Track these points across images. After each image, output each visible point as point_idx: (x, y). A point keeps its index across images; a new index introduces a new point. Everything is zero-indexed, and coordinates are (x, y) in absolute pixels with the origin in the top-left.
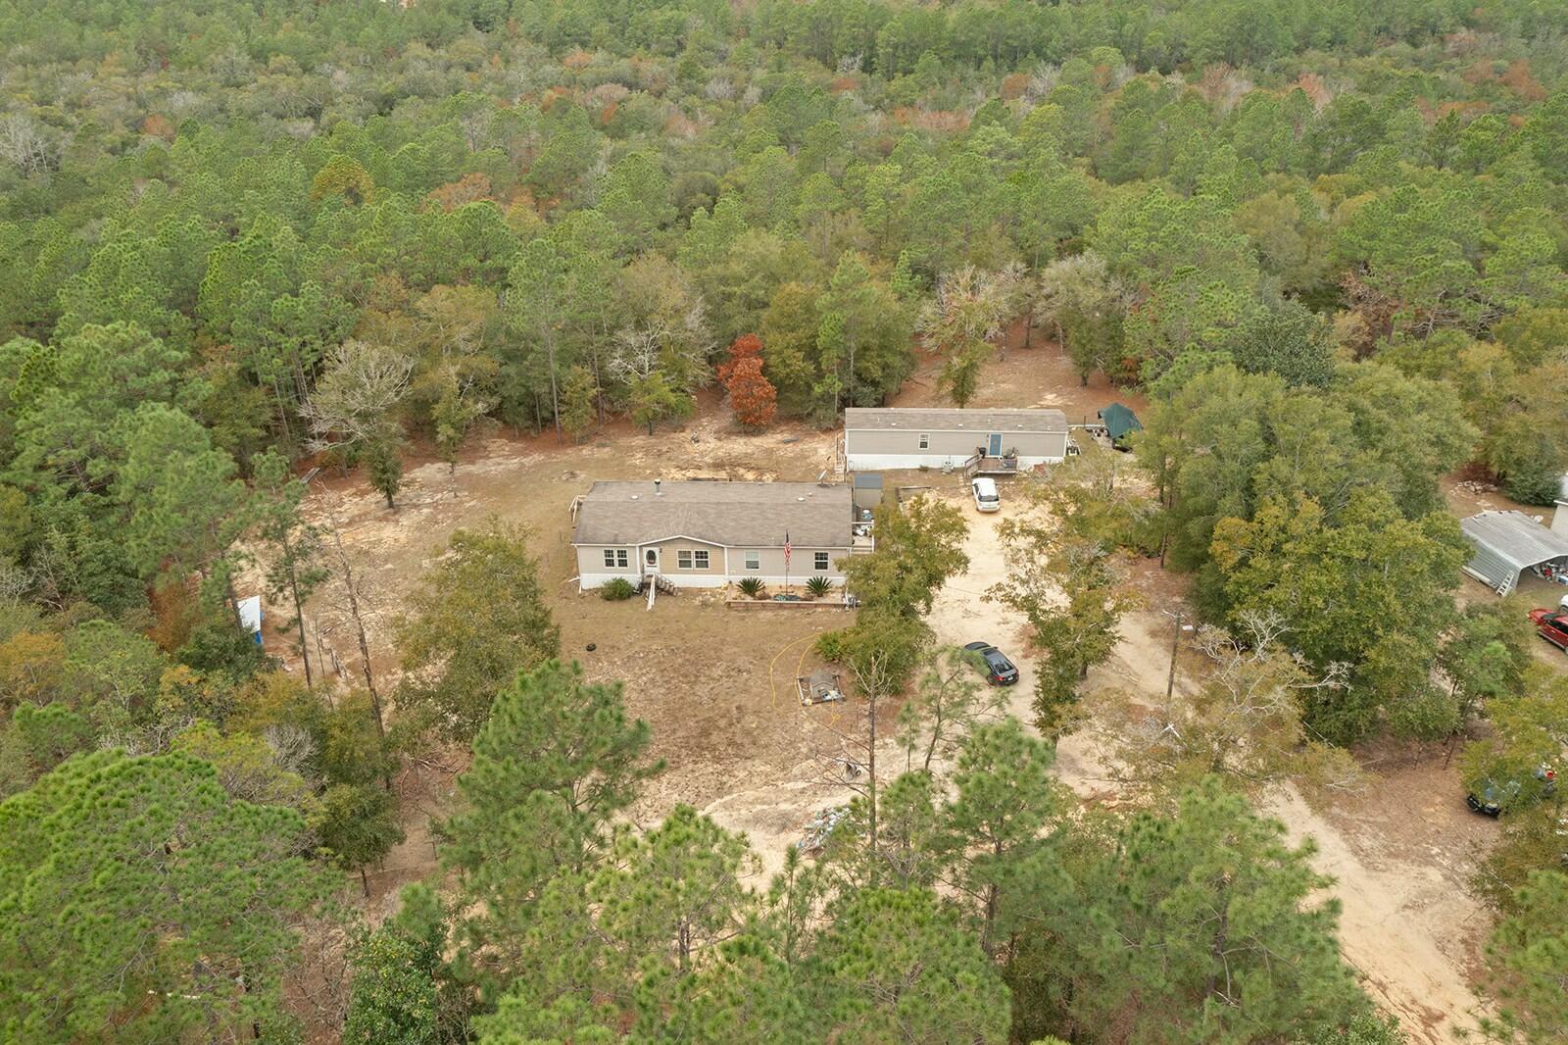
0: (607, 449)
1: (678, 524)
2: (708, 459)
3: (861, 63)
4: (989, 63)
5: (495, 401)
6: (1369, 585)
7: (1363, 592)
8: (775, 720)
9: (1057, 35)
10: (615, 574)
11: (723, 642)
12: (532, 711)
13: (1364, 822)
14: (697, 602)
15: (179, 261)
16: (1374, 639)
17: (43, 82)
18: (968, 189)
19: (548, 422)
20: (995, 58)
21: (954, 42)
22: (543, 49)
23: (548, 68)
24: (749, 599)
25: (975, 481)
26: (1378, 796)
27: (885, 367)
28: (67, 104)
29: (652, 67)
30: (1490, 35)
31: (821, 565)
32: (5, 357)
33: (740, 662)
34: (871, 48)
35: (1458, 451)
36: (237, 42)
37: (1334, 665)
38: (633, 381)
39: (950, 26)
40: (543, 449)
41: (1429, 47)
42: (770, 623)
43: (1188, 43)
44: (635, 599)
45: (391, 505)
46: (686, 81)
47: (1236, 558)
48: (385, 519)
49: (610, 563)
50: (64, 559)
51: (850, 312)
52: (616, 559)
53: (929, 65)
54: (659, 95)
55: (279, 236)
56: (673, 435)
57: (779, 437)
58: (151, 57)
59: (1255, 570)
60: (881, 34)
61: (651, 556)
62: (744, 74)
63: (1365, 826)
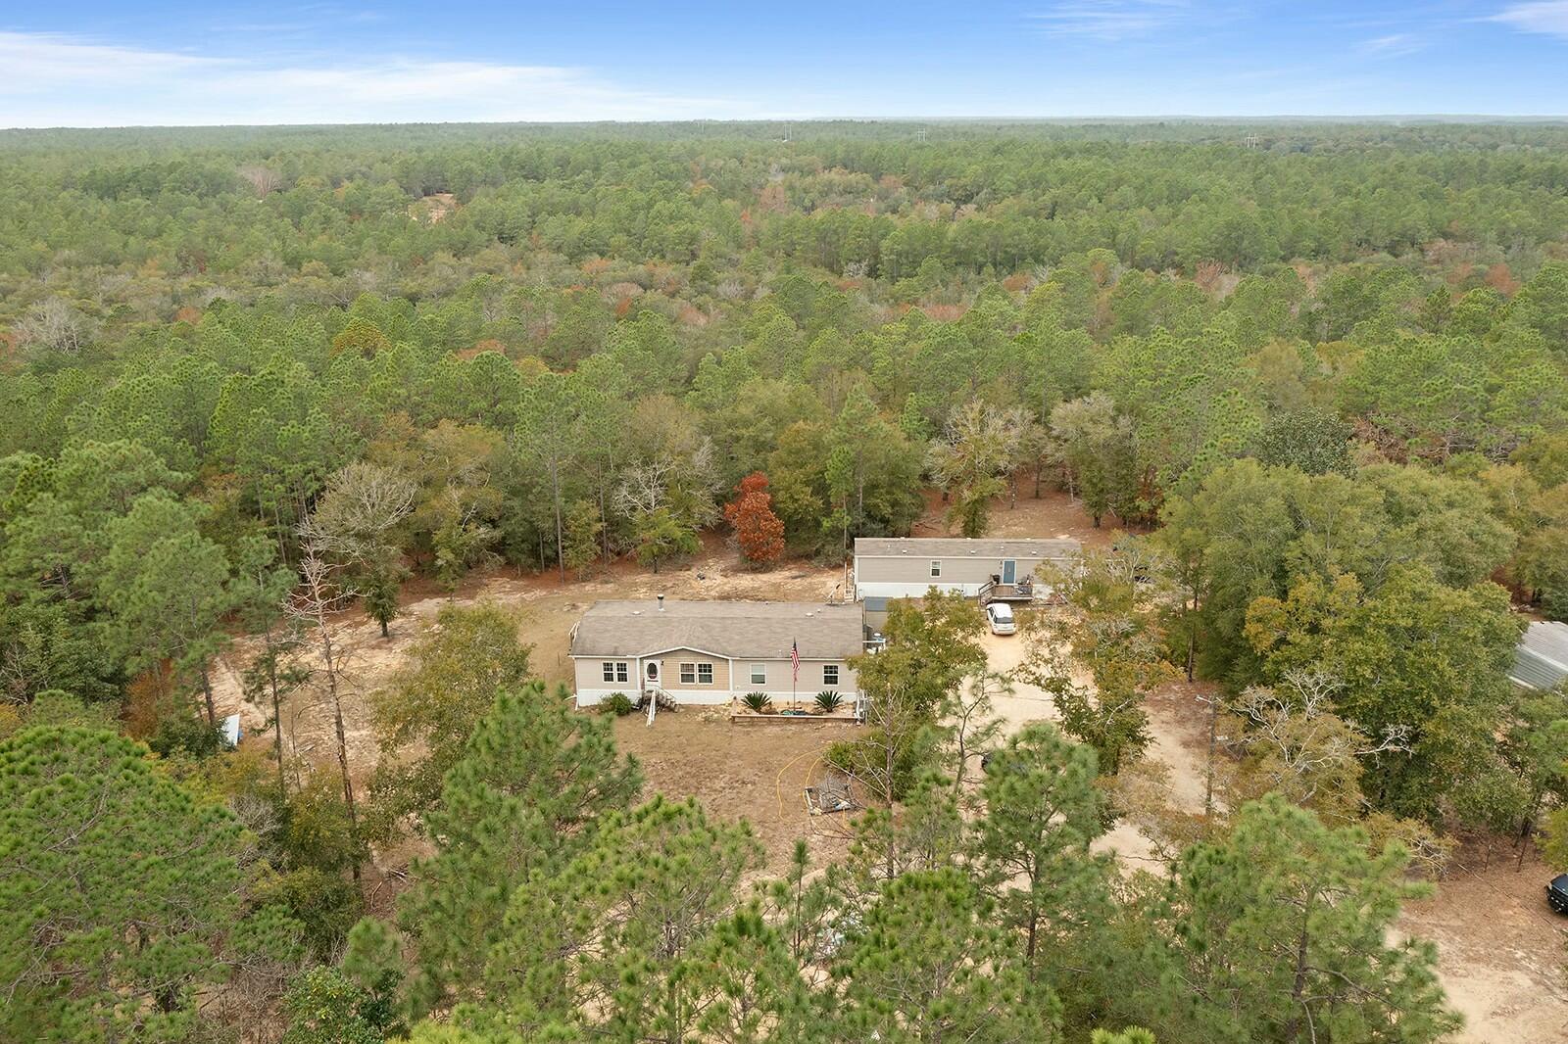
0: (609, 586)
1: (681, 637)
2: (713, 593)
3: (867, 269)
4: (989, 269)
5: (498, 534)
6: (1419, 654)
7: (1413, 663)
8: (782, 829)
9: (1053, 243)
10: (614, 688)
11: (726, 755)
12: (511, 734)
13: (1436, 926)
14: (700, 717)
15: (191, 399)
16: (1429, 711)
17: (84, 282)
18: (975, 343)
19: (552, 561)
20: (995, 266)
21: (955, 251)
22: (562, 257)
23: (567, 272)
24: (754, 714)
25: (989, 606)
26: (1448, 899)
27: (894, 504)
28: (105, 301)
29: (666, 271)
30: (1468, 245)
31: (831, 680)
32: (3, 469)
33: (743, 775)
34: (876, 257)
35: (1493, 551)
36: (274, 250)
37: (1391, 729)
38: (638, 517)
39: (951, 235)
40: (545, 586)
41: (1410, 256)
42: (776, 737)
43: (1179, 250)
44: (634, 716)
45: (385, 634)
46: (699, 282)
47: (1272, 639)
48: (379, 647)
49: (608, 677)
50: (35, 661)
51: (858, 445)
52: (615, 672)
53: (931, 268)
54: (673, 295)
55: (292, 373)
56: (678, 573)
57: (787, 574)
58: (190, 263)
59: (1295, 645)
60: (885, 244)
61: (652, 670)
62: (754, 278)
63: (1438, 931)
